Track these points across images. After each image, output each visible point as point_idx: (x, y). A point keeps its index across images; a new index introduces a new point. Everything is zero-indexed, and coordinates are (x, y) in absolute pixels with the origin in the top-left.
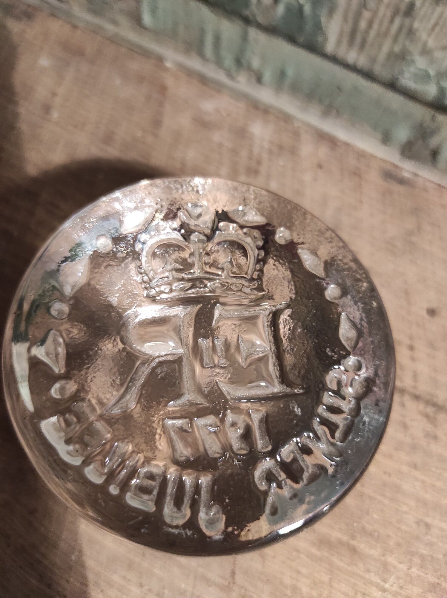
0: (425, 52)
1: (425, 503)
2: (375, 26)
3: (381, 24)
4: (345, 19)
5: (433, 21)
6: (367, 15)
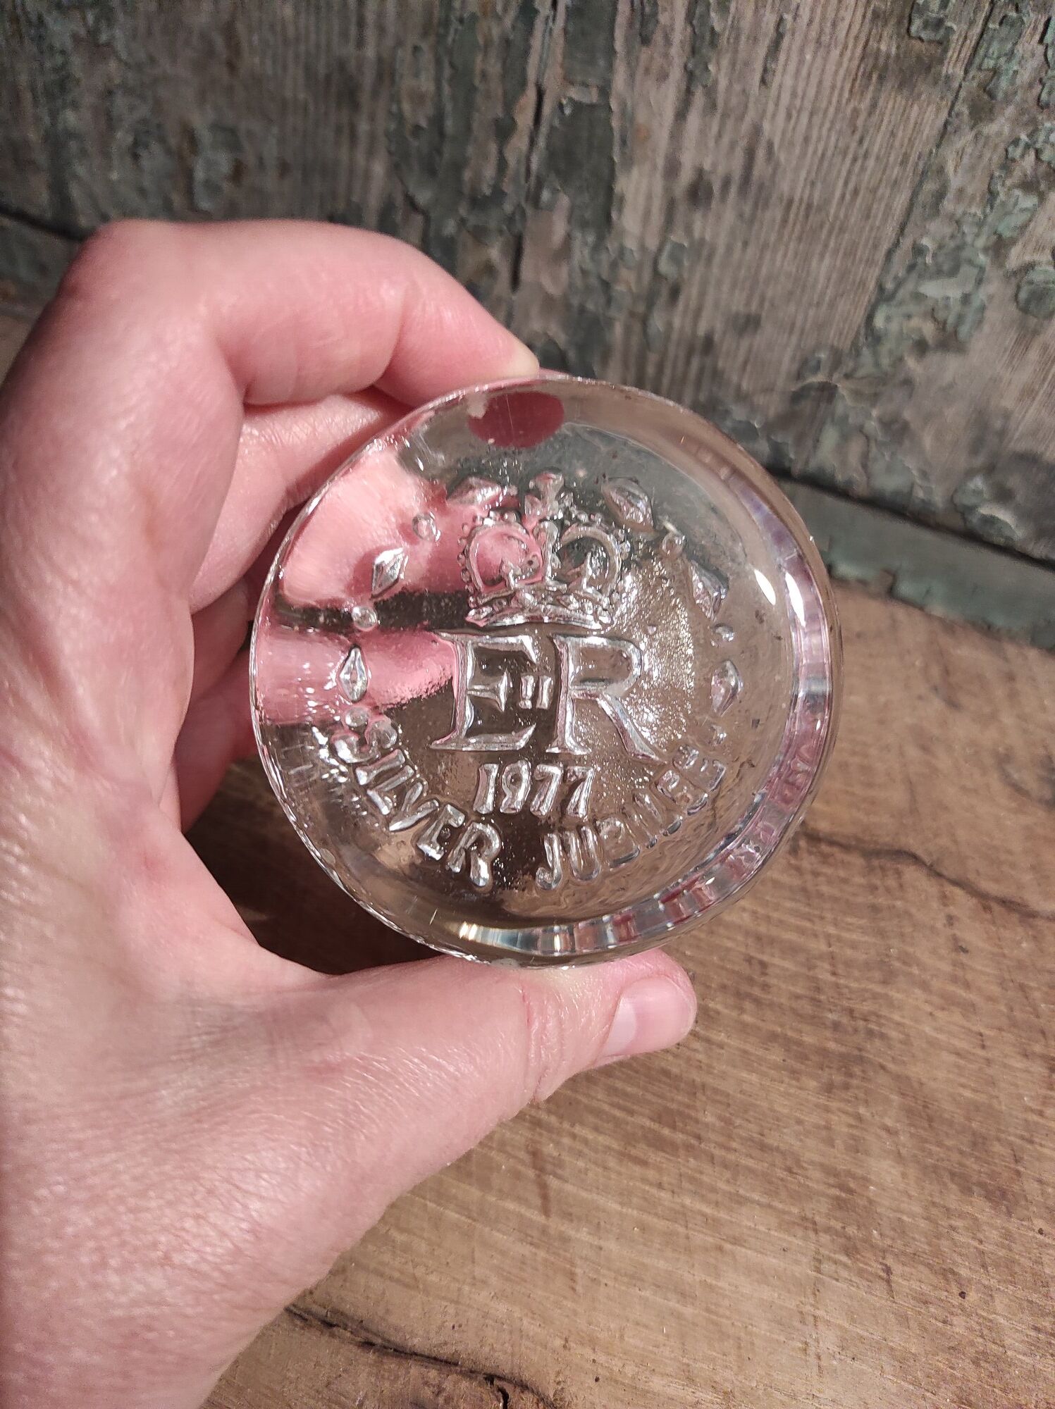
0: (741, 397)
1: (759, 938)
2: (668, 372)
3: (674, 367)
4: (625, 365)
5: (741, 359)
6: (653, 358)
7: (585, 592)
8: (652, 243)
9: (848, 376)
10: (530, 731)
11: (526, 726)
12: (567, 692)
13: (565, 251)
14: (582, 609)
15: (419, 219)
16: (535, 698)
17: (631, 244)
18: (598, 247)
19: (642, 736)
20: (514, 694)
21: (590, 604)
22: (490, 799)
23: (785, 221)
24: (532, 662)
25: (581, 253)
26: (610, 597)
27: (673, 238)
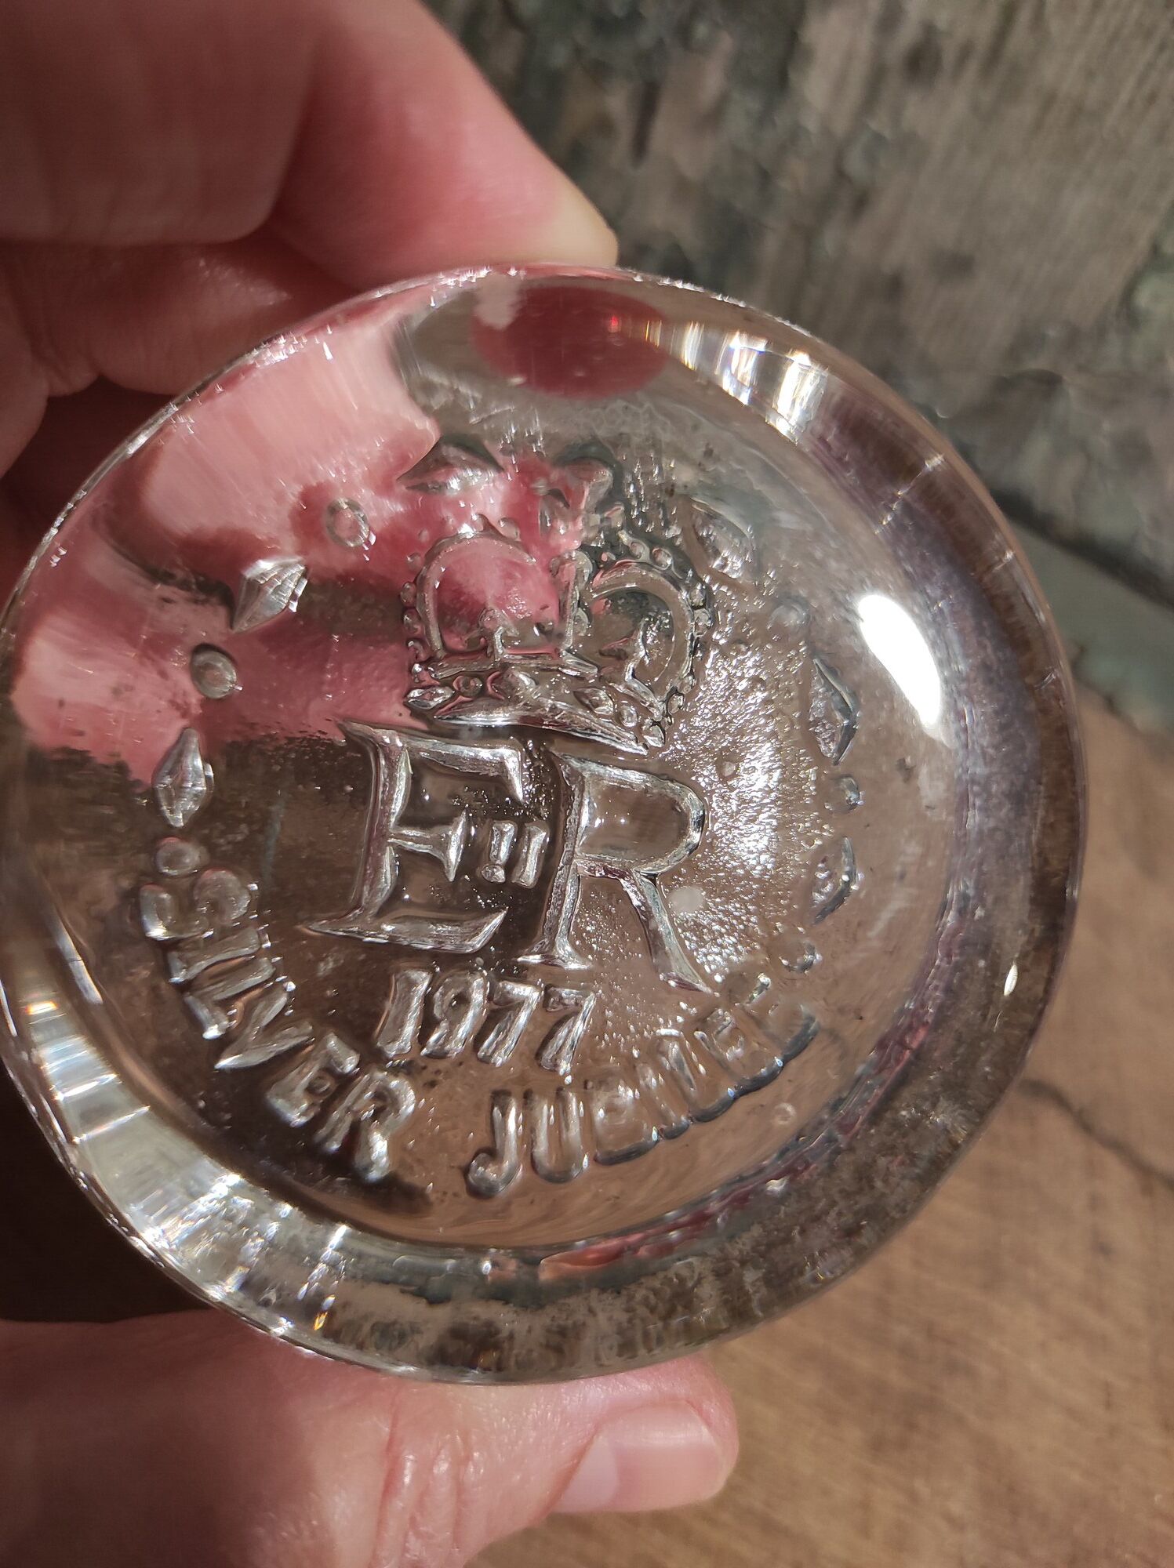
7: (628, 687)
8: (841, 125)
9: (1081, 369)
10: (498, 919)
11: (490, 911)
12: (569, 862)
13: (714, 117)
14: (618, 718)
15: (515, 37)
16: (511, 865)
17: (811, 124)
18: (764, 119)
19: (684, 946)
20: (475, 853)
21: (632, 710)
22: (410, 1029)
23: (1038, 125)
24: (514, 799)
25: (738, 123)
26: (667, 701)
27: (874, 125)
